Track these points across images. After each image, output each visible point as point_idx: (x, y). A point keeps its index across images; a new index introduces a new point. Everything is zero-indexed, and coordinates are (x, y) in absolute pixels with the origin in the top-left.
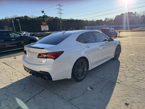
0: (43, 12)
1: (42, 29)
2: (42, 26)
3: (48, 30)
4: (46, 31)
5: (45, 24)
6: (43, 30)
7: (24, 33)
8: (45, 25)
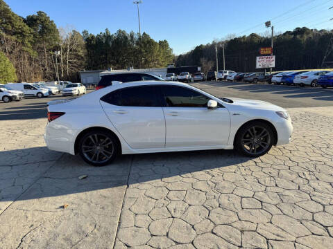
0: (268, 24)
1: (259, 65)
2: (258, 58)
3: (274, 66)
4: (268, 70)
5: (267, 52)
6: (260, 67)
7: (226, 72)
8: (269, 55)
